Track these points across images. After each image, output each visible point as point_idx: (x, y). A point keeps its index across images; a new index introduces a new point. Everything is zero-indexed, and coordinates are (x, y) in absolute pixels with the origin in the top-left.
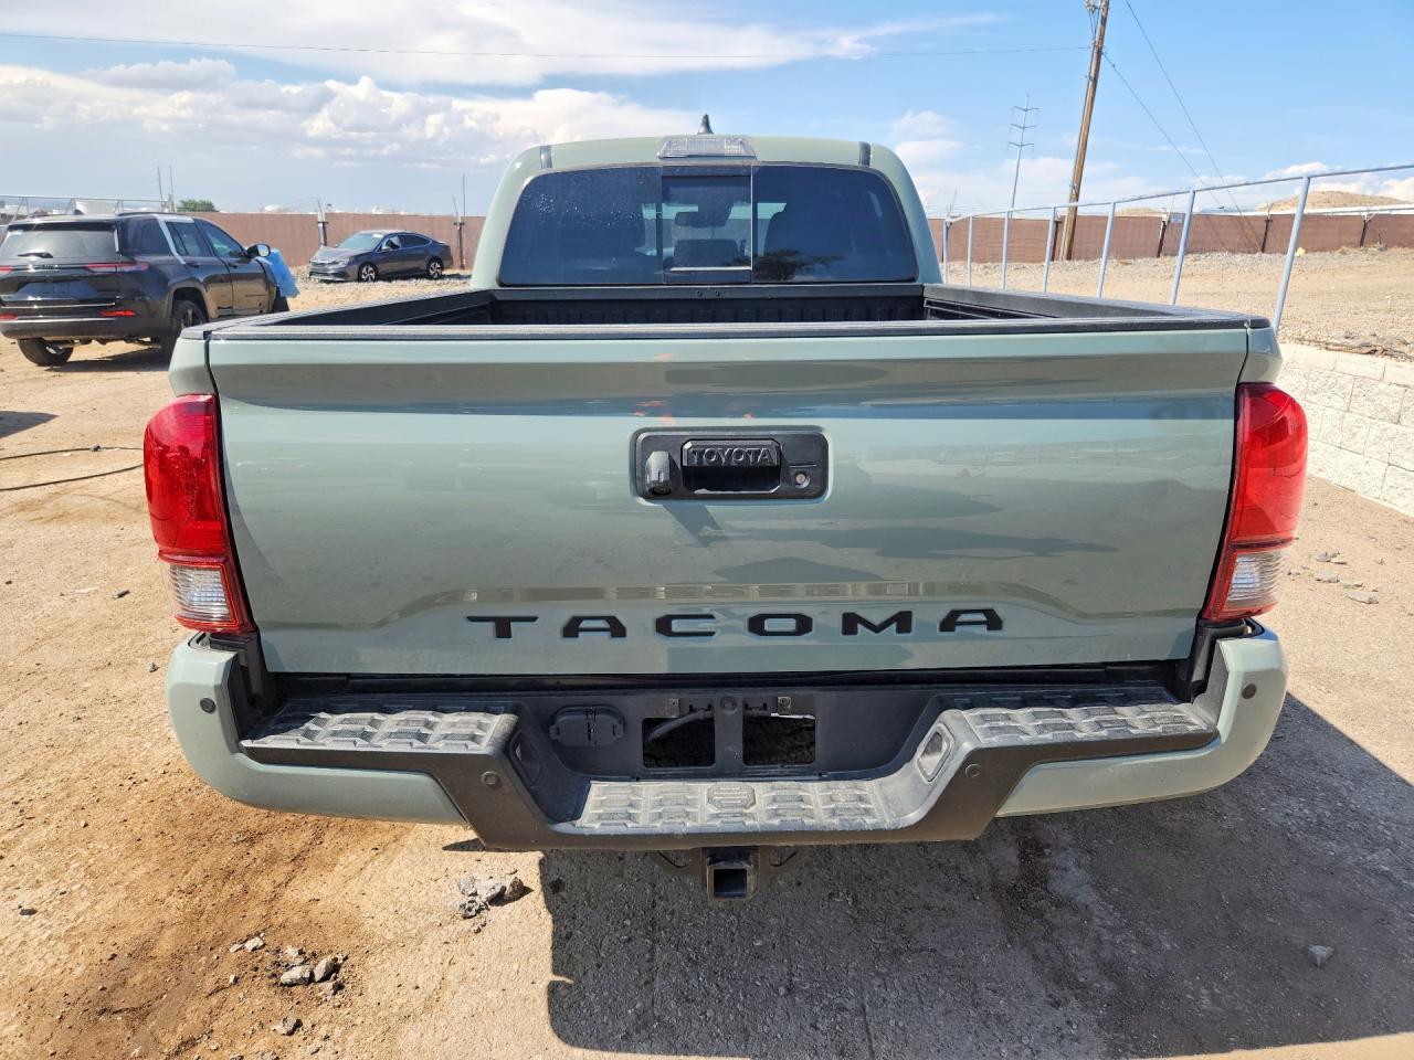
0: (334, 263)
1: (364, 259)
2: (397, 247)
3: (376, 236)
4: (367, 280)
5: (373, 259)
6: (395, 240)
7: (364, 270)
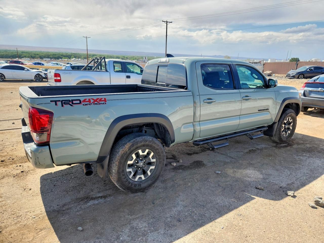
0: (292, 74)
1: (301, 73)
2: (313, 70)
3: (307, 67)
4: (300, 78)
5: (304, 73)
6: (312, 68)
7: (300, 76)
